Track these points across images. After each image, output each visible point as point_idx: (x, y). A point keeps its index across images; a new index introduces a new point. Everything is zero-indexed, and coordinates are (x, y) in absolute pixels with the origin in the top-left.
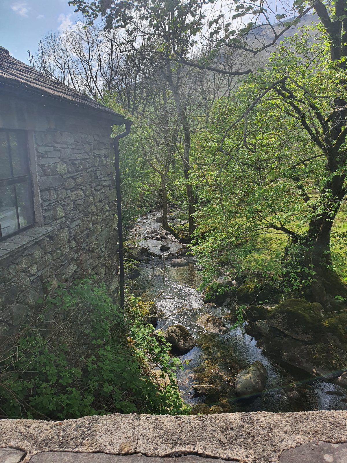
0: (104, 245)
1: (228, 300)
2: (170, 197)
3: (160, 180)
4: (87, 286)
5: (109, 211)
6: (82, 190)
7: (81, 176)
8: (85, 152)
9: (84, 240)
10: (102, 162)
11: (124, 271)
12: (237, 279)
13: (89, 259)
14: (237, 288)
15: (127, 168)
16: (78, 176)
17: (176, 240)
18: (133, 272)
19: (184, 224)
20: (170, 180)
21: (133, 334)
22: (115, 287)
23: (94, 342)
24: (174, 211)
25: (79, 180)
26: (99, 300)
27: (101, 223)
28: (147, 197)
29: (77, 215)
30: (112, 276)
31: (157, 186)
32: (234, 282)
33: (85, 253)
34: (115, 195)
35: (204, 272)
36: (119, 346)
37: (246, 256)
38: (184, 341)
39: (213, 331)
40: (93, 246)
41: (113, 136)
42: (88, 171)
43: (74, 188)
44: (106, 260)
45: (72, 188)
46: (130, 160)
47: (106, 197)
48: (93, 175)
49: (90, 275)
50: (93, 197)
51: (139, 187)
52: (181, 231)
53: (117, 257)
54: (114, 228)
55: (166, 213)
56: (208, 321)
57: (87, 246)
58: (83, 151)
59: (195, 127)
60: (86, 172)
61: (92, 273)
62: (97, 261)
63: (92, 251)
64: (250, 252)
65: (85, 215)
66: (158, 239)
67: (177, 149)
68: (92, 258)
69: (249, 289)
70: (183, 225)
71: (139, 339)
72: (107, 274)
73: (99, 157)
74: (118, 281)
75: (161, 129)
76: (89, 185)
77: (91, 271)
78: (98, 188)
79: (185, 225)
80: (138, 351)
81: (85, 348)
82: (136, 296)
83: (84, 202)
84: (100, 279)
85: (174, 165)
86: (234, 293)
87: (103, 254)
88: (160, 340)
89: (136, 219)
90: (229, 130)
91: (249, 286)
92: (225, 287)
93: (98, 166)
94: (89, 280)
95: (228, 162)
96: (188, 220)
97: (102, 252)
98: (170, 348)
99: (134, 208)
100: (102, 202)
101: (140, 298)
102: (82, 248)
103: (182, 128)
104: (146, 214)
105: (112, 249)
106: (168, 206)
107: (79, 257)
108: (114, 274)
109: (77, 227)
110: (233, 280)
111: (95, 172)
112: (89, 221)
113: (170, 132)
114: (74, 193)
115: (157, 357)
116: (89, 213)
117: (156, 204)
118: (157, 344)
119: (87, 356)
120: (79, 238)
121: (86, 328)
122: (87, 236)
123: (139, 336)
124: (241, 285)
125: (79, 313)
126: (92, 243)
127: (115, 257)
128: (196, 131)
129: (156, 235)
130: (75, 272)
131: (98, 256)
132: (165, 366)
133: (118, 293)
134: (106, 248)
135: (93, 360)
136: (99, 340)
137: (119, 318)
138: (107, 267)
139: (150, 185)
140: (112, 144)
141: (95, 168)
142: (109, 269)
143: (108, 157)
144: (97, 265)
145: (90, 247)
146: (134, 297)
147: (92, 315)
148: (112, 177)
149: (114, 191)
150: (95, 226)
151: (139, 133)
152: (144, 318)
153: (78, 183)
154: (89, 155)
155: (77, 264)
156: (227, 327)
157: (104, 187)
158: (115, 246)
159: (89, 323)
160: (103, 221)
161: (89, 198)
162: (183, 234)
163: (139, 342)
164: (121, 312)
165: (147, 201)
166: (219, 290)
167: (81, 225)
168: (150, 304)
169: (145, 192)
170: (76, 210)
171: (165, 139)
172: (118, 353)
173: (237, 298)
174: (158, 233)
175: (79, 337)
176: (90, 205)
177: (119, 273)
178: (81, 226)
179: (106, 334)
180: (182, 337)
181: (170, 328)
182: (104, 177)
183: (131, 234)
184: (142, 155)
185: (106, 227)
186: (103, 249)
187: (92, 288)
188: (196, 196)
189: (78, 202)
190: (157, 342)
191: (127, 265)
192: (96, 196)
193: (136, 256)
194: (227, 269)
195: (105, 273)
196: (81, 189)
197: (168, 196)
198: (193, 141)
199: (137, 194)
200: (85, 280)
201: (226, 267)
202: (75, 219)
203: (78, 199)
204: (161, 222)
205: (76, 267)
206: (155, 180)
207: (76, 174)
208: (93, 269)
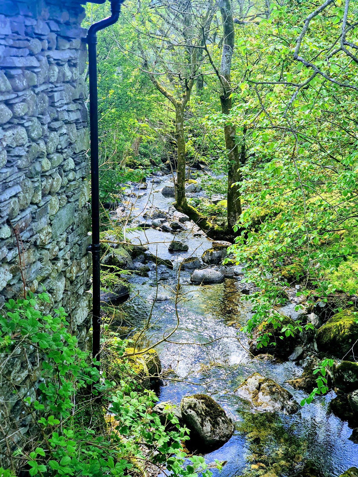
0: (65, 236)
1: (299, 350)
2: (193, 149)
3: (173, 115)
4: (31, 313)
5: (74, 170)
6: (25, 127)
7: (24, 100)
8: (31, 54)
9: (26, 226)
10: (64, 75)
11: (101, 289)
12: (317, 310)
13: (34, 262)
14: (318, 327)
15: (109, 88)
16: (17, 100)
17: (201, 232)
18: (117, 292)
19: (218, 201)
20: (191, 115)
21: (117, 408)
22: (83, 319)
23: (42, 420)
24: (198, 176)
25: (20, 109)
26: (55, 340)
27: (58, 194)
28: (146, 147)
29: (14, 177)
30: (78, 297)
31: (167, 126)
32: (312, 316)
33: (28, 249)
34: (87, 140)
35: (256, 296)
36: (89, 430)
37: (337, 266)
38: (213, 426)
39: (270, 409)
40: (43, 238)
41: (85, 25)
42: (37, 90)
43: (9, 122)
44: (66, 265)
45: (5, 124)
46: (116, 74)
47: (70, 144)
48: (47, 98)
49: (37, 292)
50: (46, 143)
51: (132, 127)
52: (212, 214)
53: (89, 261)
54: (83, 203)
55: (182, 179)
56: (259, 388)
57: (31, 236)
58: (28, 52)
59: (244, 13)
60: (32, 93)
61: (40, 289)
62: (50, 266)
63: (43, 247)
64: (345, 259)
65: (30, 177)
66: (165, 230)
67: (208, 55)
68: (40, 260)
69: (340, 328)
70: (215, 203)
71: (127, 417)
72: (69, 293)
73: (58, 64)
74: (89, 307)
75: (177, 16)
76: (38, 118)
77: (39, 284)
78: (56, 125)
79: (218, 204)
80: (124, 441)
81: (22, 433)
82: (123, 336)
83: (27, 152)
84: (56, 302)
85: (200, 86)
86: (311, 336)
87: (61, 254)
88: (168, 421)
89: (123, 188)
90: (312, 18)
91: (340, 325)
92: (294, 325)
93: (57, 82)
94: (34, 302)
95: (311, 80)
96: (226, 195)
97: (60, 250)
98: (187, 438)
99: (121, 169)
100: (62, 153)
101: (130, 341)
102: (23, 241)
103: (219, 14)
104: (144, 180)
105: (79, 245)
106: (187, 167)
107: (15, 258)
108: (81, 292)
109: (14, 199)
110: (309, 311)
111: (51, 94)
112: (36, 189)
113: (195, 22)
114: (9, 133)
115: (161, 454)
116: (37, 173)
117: (164, 161)
118: (162, 428)
119: (27, 449)
120: (16, 220)
121: (25, 395)
122: (33, 218)
123: (127, 412)
124: (325, 322)
125: (13, 365)
126: (41, 231)
127: (84, 260)
128: (247, 20)
129: (162, 222)
130: (9, 285)
131: (53, 257)
132: (177, 472)
133: (88, 329)
134: (67, 242)
135: (39, 456)
136: (52, 417)
137: (91, 376)
138: (69, 279)
139: (152, 123)
140: (83, 40)
141: (51, 86)
142: (72, 282)
143: (75, 65)
144: (50, 274)
145: (37, 239)
146: (119, 339)
147: (38, 369)
148: (82, 104)
149: (86, 132)
150: (49, 198)
151: (135, 23)
152: (137, 378)
153: (17, 115)
154: (39, 60)
155: (12, 271)
156: (295, 402)
157: (66, 123)
158: (85, 239)
159: (32, 385)
160: (63, 190)
161: (38, 144)
162: (215, 220)
163: (128, 423)
164: (93, 366)
165: (145, 155)
166: (283, 330)
167: (21, 195)
168: (148, 354)
169: (144, 137)
170: (12, 166)
171: (184, 35)
172: (87, 444)
173: (316, 346)
174: (166, 218)
175: (12, 411)
176: (39, 157)
177: (91, 291)
178: (21, 198)
179: (64, 407)
180: (208, 418)
181: (186, 400)
182: (66, 104)
183: (114, 218)
184: (140, 66)
185: (69, 202)
186: (62, 244)
187: (41, 317)
188: (243, 148)
189: (16, 152)
190: (163, 424)
191: (105, 277)
192: (52, 140)
193: (122, 261)
194: (299, 290)
195: (65, 290)
196: (22, 125)
197: (188, 146)
198: (239, 41)
199: (127, 140)
200: (26, 302)
201: (297, 287)
202: (10, 184)
203: (17, 146)
204: (173, 196)
205: (9, 276)
206: (163, 115)
207: (14, 96)
208: (43, 280)
